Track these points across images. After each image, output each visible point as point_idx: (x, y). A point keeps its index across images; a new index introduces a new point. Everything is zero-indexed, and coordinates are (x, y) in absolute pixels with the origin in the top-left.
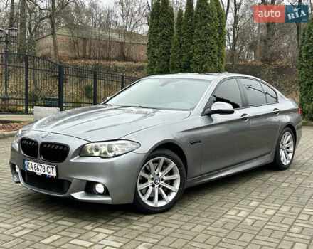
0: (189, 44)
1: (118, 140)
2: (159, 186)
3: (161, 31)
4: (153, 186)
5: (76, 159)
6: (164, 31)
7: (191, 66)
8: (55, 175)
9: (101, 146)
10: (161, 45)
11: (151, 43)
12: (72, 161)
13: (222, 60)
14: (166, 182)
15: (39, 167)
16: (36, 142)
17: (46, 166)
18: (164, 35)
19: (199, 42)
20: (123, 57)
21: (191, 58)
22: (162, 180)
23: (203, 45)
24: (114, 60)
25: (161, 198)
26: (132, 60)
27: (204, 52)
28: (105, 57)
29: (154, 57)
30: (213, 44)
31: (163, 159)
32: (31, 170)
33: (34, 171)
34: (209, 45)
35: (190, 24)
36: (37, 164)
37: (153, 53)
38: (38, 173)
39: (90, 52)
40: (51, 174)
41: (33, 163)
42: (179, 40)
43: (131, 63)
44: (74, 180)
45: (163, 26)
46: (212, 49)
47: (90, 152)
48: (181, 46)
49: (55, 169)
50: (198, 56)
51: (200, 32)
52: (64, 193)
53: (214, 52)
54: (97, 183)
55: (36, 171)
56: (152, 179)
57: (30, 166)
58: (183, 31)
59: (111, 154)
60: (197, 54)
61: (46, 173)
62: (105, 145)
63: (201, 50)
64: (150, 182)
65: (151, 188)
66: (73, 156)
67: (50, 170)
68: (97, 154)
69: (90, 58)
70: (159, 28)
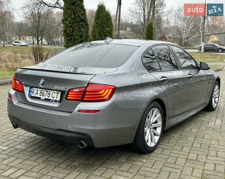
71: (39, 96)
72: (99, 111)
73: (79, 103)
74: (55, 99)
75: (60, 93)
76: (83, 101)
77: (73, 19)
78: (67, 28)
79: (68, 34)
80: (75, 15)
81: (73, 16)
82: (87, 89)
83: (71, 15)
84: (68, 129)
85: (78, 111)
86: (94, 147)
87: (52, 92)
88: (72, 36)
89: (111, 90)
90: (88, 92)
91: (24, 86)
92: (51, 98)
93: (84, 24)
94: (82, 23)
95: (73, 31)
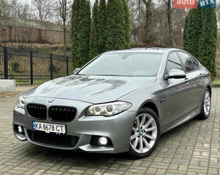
0: (103, 29)
1: (116, 101)
2: (143, 137)
3: (81, 19)
4: (139, 137)
5: (83, 119)
6: (83, 20)
7: (106, 46)
8: (64, 132)
9: (102, 106)
10: (82, 30)
11: (74, 29)
12: (80, 120)
13: (128, 41)
14: (147, 133)
15: (49, 127)
16: (44, 106)
17: (55, 125)
18: (83, 23)
19: (111, 27)
20: (41, 41)
21: (106, 39)
22: (145, 131)
23: (114, 30)
24: (34, 42)
25: (144, 146)
26: (48, 43)
27: (115, 35)
28: (27, 40)
29: (77, 39)
30: (121, 29)
31: (145, 115)
32: (40, 129)
33: (43, 130)
34: (118, 30)
35: (104, 14)
36: (46, 124)
37: (76, 36)
38: (48, 132)
39: (15, 37)
40: (60, 132)
41: (42, 124)
42: (96, 27)
43: (47, 45)
44: (81, 135)
45: (83, 16)
46: (121, 33)
47: (92, 112)
48: (97, 31)
49: (64, 128)
50: (111, 38)
51: (112, 20)
52: (72, 146)
53: (123, 35)
54: (101, 137)
55: (46, 130)
56: (138, 131)
57: (38, 126)
58: (98, 20)
59: (110, 113)
60: (110, 36)
61: (55, 131)
62: (104, 106)
63: (113, 34)
64: (136, 133)
65: (137, 139)
66: (81, 116)
67: (59, 128)
68: (98, 113)
69: (15, 42)
70: (79, 18)
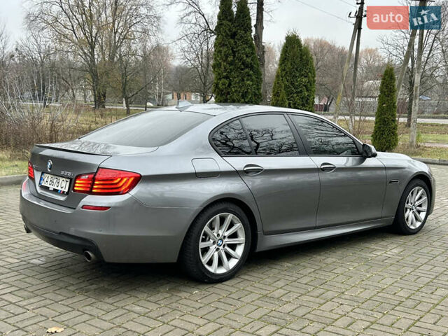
71: (48, 185)
72: (109, 208)
73: (86, 196)
74: (63, 190)
75: (69, 180)
76: (91, 193)
77: (231, 64)
78: (220, 79)
79: (222, 91)
80: (234, 56)
81: (230, 59)
82: (97, 177)
83: (227, 56)
84: (70, 233)
85: (82, 207)
86: (104, 261)
87: (61, 179)
88: (228, 93)
89: (132, 179)
90: (99, 180)
91: (35, 171)
92: (59, 188)
93: (251, 72)
94: (247, 70)
95: (230, 85)
